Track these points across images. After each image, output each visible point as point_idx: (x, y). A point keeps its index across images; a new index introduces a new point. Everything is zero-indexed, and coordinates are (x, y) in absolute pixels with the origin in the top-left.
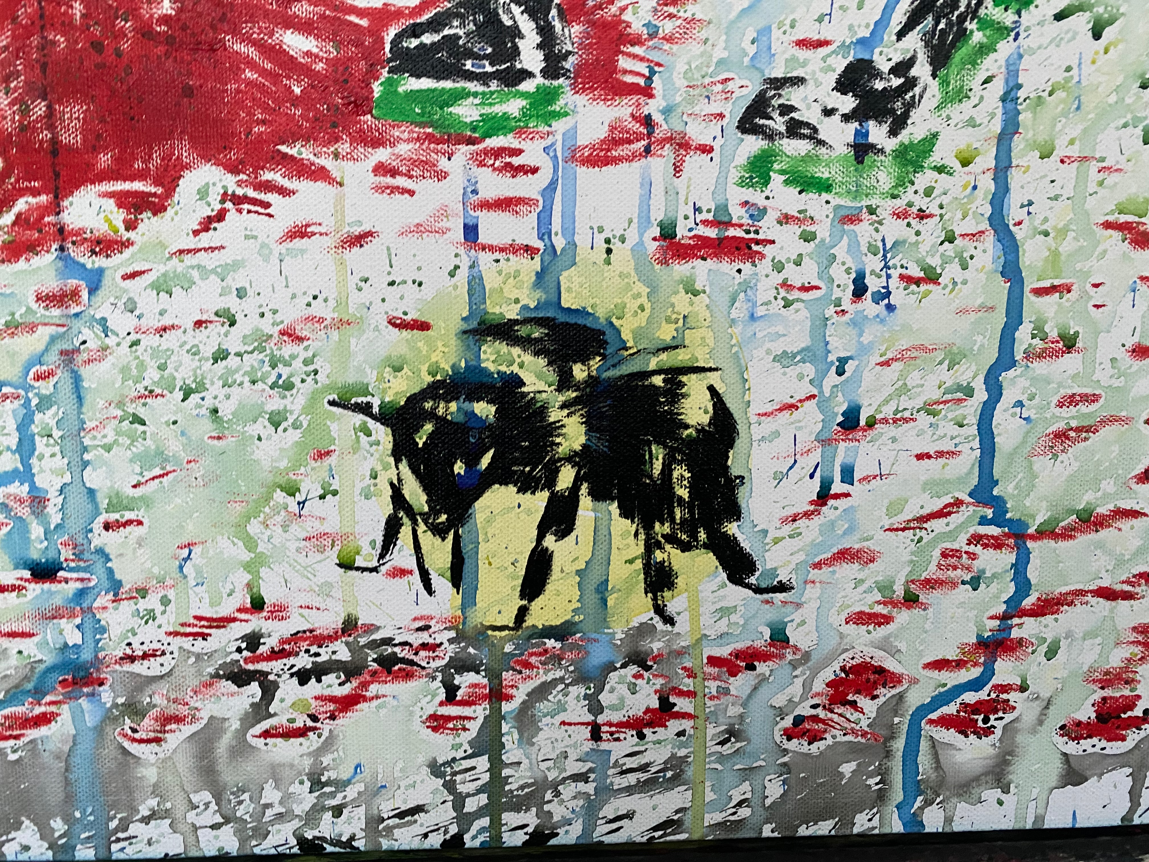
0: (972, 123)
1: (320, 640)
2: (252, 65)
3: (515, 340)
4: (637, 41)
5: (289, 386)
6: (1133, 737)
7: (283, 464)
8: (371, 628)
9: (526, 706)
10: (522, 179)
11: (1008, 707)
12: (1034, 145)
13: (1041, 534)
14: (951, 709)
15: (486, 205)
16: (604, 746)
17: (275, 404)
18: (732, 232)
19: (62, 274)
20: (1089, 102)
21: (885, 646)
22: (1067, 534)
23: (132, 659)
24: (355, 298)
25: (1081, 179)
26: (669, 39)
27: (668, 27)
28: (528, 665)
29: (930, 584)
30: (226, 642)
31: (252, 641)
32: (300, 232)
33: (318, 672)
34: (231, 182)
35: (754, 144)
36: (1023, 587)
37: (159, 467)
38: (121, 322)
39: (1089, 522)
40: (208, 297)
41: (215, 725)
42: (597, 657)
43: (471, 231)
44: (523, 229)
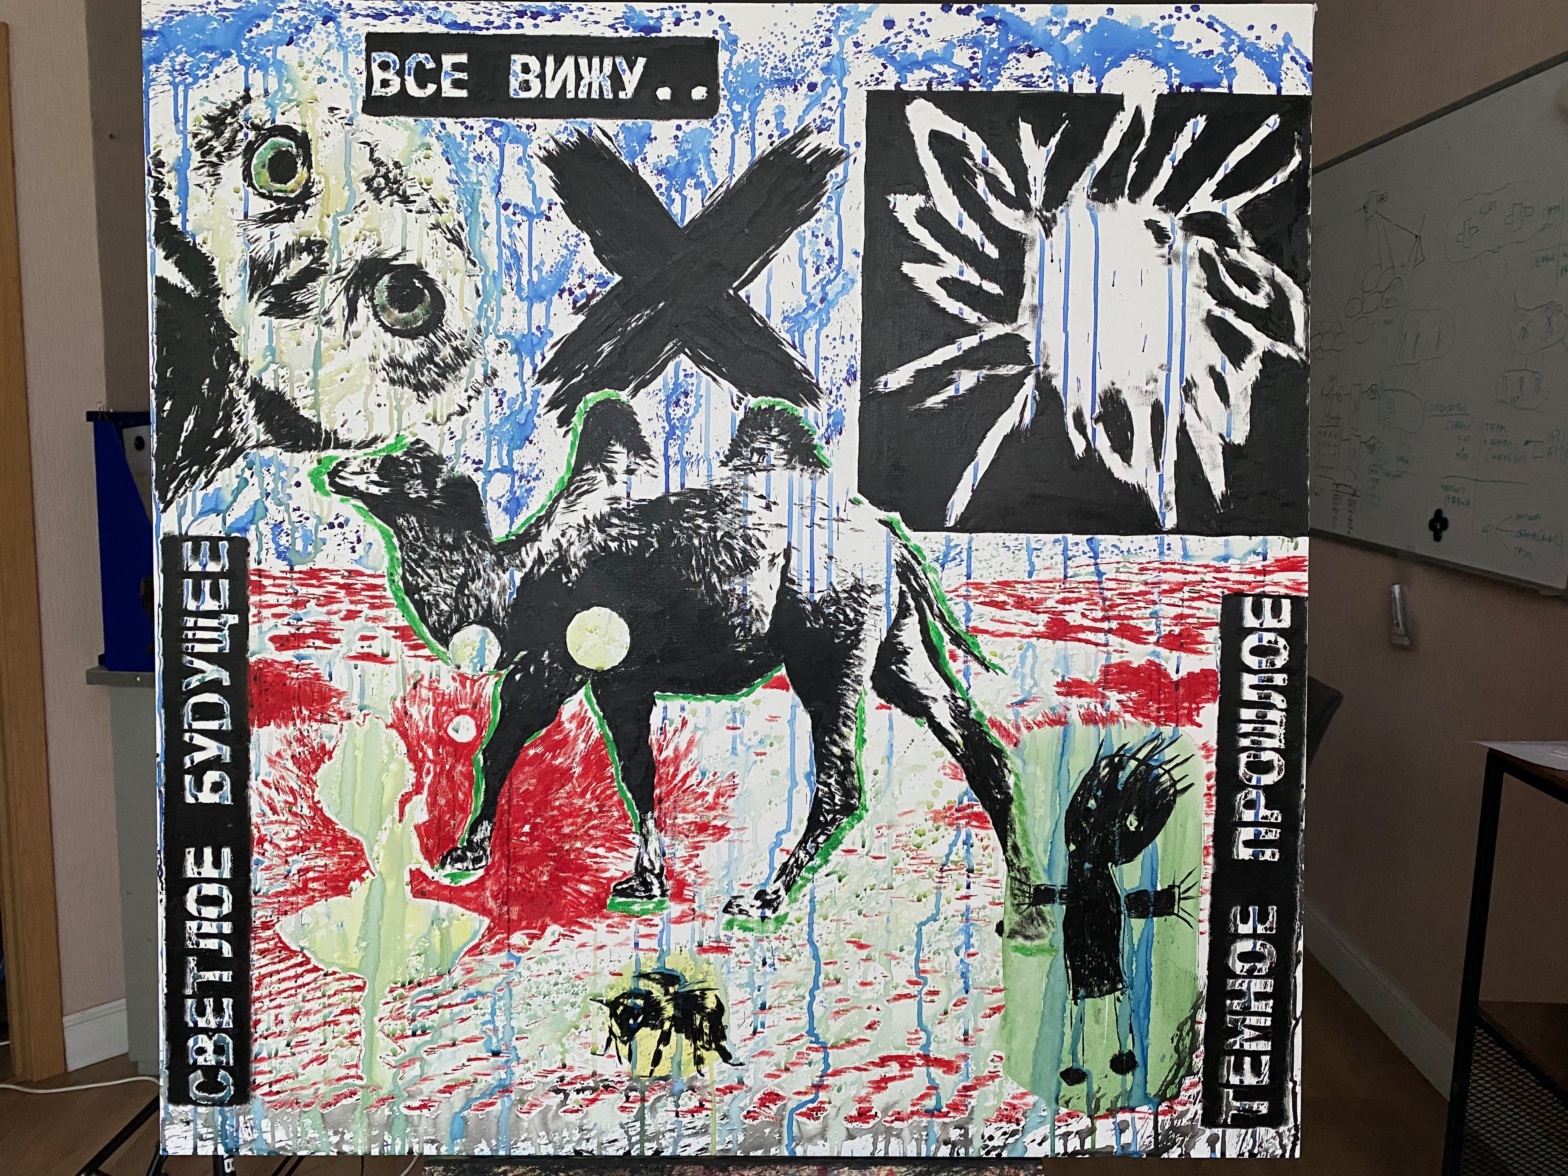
0: (800, 909)
1: (584, 1079)
2: (571, 895)
3: (650, 979)
4: (690, 885)
5: (577, 994)
6: (872, 1122)
7: (575, 1019)
8: (601, 1075)
9: (653, 1104)
10: (653, 928)
11: (824, 1110)
12: (821, 916)
13: (832, 1047)
14: (804, 1110)
15: (642, 936)
16: (680, 1119)
17: (572, 1000)
18: (721, 945)
19: (508, 958)
20: (839, 903)
21: (778, 1085)
22: (842, 1047)
23: (522, 1084)
24: (599, 966)
25: (838, 927)
26: (700, 885)
27: (700, 881)
28: (654, 1090)
29: (793, 1064)
30: (553, 1078)
31: (562, 1079)
32: (583, 945)
33: (583, 1090)
34: (562, 930)
35: (728, 917)
36: (827, 1066)
37: (535, 1019)
38: (525, 973)
39: (850, 1043)
40: (553, 965)
41: (548, 1107)
42: (677, 1088)
43: (636, 945)
44: (653, 943)
